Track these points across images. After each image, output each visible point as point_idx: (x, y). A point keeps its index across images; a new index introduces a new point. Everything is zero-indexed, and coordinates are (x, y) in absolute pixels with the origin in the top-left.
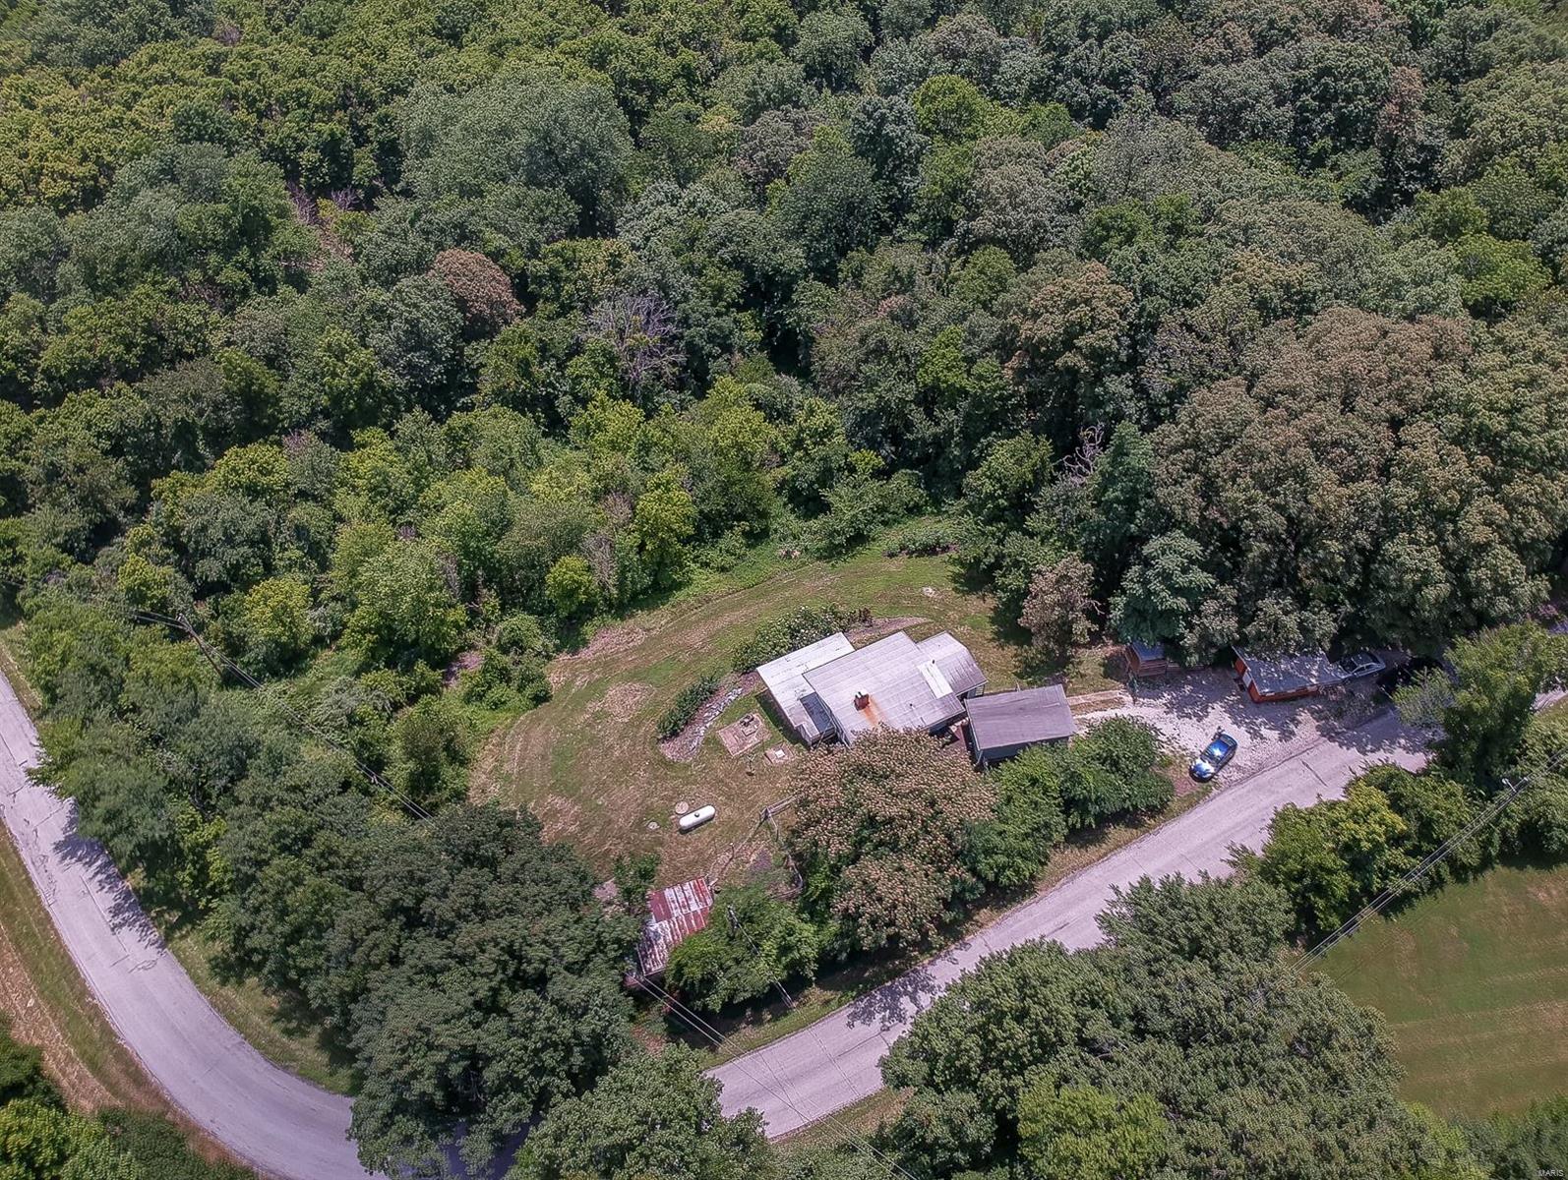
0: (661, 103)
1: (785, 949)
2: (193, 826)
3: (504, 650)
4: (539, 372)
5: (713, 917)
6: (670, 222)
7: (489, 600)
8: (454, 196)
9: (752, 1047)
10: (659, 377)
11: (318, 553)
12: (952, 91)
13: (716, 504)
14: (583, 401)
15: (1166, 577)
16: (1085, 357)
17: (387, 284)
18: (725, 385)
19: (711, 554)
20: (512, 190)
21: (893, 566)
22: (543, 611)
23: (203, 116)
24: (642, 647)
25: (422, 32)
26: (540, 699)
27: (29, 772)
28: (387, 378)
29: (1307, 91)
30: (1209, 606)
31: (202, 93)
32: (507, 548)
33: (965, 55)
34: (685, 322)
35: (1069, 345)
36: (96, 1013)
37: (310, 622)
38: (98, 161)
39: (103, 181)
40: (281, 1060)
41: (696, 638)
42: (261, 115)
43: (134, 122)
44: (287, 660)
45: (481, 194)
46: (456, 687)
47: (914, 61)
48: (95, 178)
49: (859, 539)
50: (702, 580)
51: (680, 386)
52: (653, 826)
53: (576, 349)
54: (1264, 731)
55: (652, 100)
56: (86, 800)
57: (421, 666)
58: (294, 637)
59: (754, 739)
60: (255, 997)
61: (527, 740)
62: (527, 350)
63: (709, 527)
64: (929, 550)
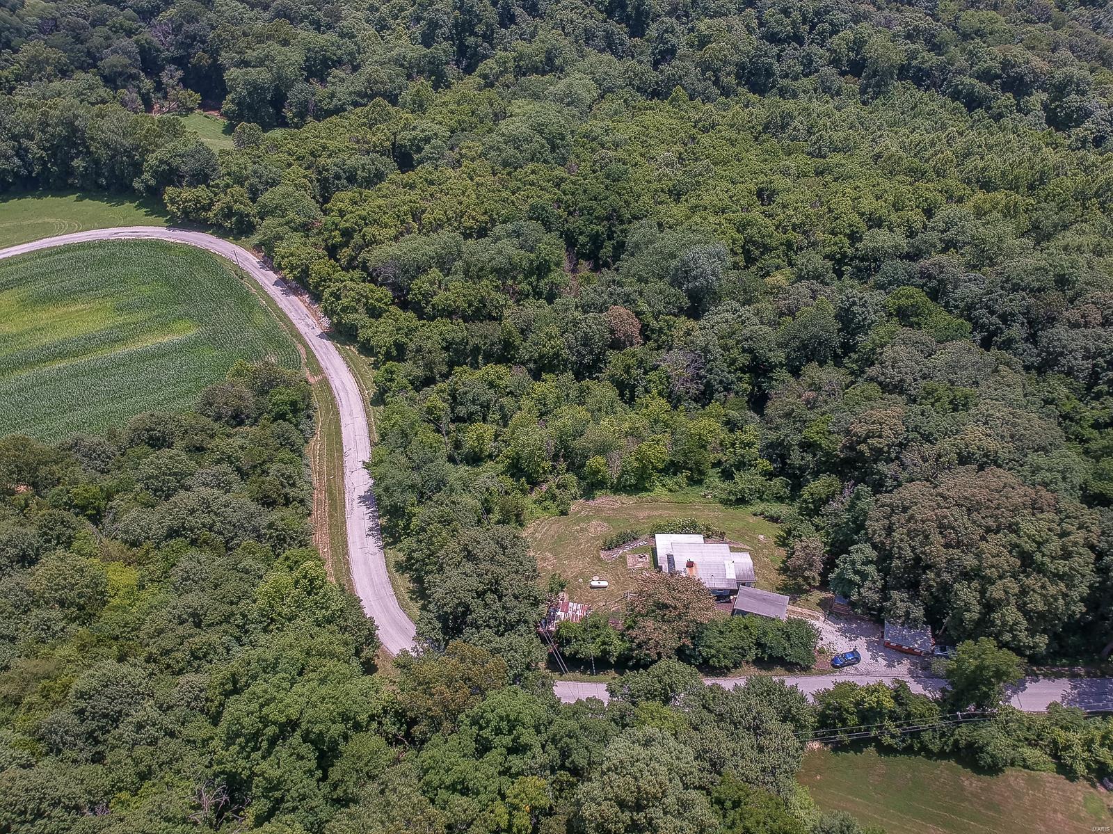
0: (766, 257)
1: (604, 643)
2: (413, 505)
3: (558, 487)
4: (634, 372)
5: (583, 619)
6: (727, 321)
7: (562, 465)
8: (634, 280)
9: (576, 680)
10: (688, 393)
11: (505, 419)
12: (911, 296)
13: (680, 459)
14: (647, 391)
15: (853, 563)
16: (870, 449)
17: (585, 312)
18: (715, 407)
19: (669, 482)
20: (661, 285)
21: (752, 520)
22: (582, 478)
23: (543, 209)
24: (616, 510)
25: (662, 191)
26: (563, 513)
27: (364, 462)
28: (565, 353)
29: (1104, 356)
30: (868, 584)
31: (547, 196)
32: (578, 444)
33: (935, 278)
34: (710, 371)
35: (864, 441)
36: (347, 563)
37: (490, 447)
38: (490, 216)
39: (489, 225)
40: (403, 607)
41: (641, 515)
42: (570, 213)
43: (513, 202)
44: (475, 459)
45: (646, 283)
46: (534, 495)
47: (902, 275)
48: (486, 223)
49: (742, 501)
50: (659, 491)
51: (696, 400)
52: (581, 580)
53: (655, 368)
54: (880, 659)
55: (763, 254)
56: (378, 480)
57: (523, 480)
58: (481, 451)
59: (641, 565)
60: (405, 581)
61: (550, 527)
62: (632, 361)
63: (672, 468)
64: (774, 519)
